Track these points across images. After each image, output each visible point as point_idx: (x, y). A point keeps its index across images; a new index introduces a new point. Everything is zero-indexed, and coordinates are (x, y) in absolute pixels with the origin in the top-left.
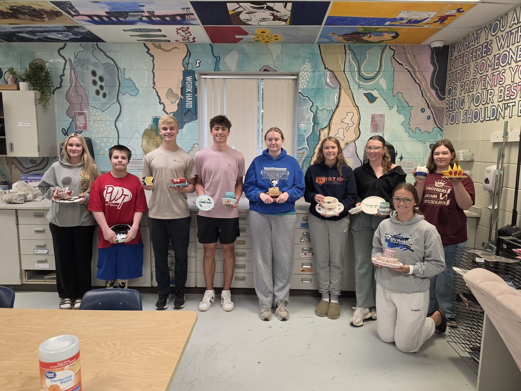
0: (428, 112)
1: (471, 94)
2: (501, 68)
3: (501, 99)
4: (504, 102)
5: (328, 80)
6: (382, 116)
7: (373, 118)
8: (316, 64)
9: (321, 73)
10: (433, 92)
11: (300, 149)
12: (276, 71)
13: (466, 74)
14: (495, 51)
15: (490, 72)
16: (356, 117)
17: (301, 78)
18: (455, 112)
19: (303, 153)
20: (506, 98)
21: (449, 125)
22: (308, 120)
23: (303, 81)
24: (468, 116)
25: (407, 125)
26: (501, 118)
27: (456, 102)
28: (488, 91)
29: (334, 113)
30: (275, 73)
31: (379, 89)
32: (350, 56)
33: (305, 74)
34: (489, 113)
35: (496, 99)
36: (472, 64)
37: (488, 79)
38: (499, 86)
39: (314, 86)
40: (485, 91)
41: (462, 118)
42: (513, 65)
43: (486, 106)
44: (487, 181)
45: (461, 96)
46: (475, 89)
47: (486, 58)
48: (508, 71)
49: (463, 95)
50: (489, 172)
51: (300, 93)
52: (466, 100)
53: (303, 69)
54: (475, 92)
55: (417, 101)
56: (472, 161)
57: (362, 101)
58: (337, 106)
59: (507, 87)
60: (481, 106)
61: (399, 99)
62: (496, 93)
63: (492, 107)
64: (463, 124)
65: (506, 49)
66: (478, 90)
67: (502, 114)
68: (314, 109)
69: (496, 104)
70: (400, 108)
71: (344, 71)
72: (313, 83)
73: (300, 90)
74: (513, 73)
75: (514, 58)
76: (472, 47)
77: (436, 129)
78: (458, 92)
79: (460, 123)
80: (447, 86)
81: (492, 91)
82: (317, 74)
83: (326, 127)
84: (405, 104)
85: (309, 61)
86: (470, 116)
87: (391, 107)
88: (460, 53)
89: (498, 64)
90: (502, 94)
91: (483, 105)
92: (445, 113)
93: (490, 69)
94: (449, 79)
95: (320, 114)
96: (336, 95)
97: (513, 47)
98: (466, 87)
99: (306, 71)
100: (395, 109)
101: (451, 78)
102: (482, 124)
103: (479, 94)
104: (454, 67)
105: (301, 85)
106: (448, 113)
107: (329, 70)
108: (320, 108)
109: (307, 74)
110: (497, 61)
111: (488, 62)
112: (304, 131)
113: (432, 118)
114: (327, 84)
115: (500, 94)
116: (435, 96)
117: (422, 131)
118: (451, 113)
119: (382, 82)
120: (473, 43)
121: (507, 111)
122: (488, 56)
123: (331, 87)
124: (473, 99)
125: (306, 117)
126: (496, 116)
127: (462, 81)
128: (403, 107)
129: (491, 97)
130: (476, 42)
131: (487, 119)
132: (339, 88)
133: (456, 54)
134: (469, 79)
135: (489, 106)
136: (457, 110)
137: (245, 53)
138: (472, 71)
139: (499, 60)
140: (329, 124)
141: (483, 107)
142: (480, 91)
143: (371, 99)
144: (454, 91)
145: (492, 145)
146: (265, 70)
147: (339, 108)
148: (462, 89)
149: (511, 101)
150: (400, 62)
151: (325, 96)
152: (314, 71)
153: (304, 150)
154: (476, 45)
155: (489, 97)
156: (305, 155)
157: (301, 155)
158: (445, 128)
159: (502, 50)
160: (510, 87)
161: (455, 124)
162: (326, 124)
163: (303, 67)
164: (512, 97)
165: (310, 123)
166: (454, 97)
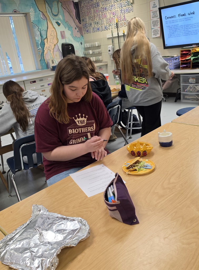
0: (77, 29)
1: (94, 21)
2: (105, 12)
3: (107, 23)
4: (108, 24)
5: (42, 16)
6: (64, 32)
7: (61, 32)
8: (35, 9)
9: (38, 13)
10: (77, 20)
11: (38, 49)
12: (20, 12)
13: (90, 13)
14: (101, 6)
15: (101, 13)
16: (55, 33)
17: (31, 15)
18: (88, 28)
19: (40, 51)
20: (109, 23)
21: (86, 34)
22: (38, 35)
23: (32, 17)
24: (95, 30)
25: (72, 34)
26: (108, 29)
27: (87, 25)
28: (101, 20)
29: (47, 31)
30: (19, 13)
31: (60, 20)
32: (47, 5)
33: (32, 13)
34: (104, 28)
35: (105, 23)
36: (92, 10)
37: (100, 16)
38: (105, 18)
39: (37, 19)
40: (100, 20)
41: (92, 30)
42: (109, 11)
43: (102, 25)
44: (109, 51)
45: (89, 22)
46: (95, 19)
47: (98, 8)
48: (107, 13)
49: (90, 21)
50: (109, 47)
51: (32, 22)
52: (92, 23)
53: (31, 11)
54: (96, 20)
55: (73, 25)
56: (100, 46)
57: (56, 25)
58: (48, 28)
59: (109, 19)
60: (99, 26)
61: (67, 24)
62: (105, 21)
63: (104, 26)
64: (93, 33)
65: (105, 5)
66: (97, 20)
67: (109, 28)
68: (39, 30)
69: (105, 24)
70: (69, 28)
71: (46, 12)
72: (36, 17)
73: (32, 21)
74: (110, 14)
75: (109, 9)
76: (90, 3)
77: (81, 36)
78: (88, 20)
79: (92, 33)
80: (81, 18)
81: (103, 20)
82: (37, 13)
83: (46, 38)
84: (70, 26)
85: (32, 7)
86: (96, 29)
87: (66, 28)
88: (85, 5)
89: (103, 11)
90: (107, 21)
91: (101, 25)
92: (83, 29)
93: (100, 12)
94: (82, 15)
95: (42, 32)
96: (46, 23)
97: (108, 5)
98: (91, 19)
99: (32, 12)
100: (67, 28)
101: (83, 15)
102: (101, 32)
103: (98, 21)
104: (83, 10)
105: (31, 19)
106: (84, 29)
107: (41, 12)
108: (42, 29)
109: (33, 13)
110: (103, 10)
111: (99, 10)
112: (38, 40)
113: (79, 32)
114: (41, 18)
115: (106, 21)
116: (78, 22)
117: (77, 37)
118: (86, 29)
119: (60, 16)
120: (91, 2)
121: (110, 27)
122: (98, 7)
123: (43, 19)
124: (95, 23)
125: (37, 34)
126: (106, 28)
127: (88, 16)
128: (69, 27)
129: (103, 22)
130: (92, 1)
131: (103, 30)
132: (46, 20)
133: (82, 5)
134: (92, 15)
135: (103, 25)
136: (89, 28)
137: (4, 3)
138: (93, 13)
139: (103, 9)
140: (47, 36)
141: (101, 26)
142: (98, 20)
143: (59, 24)
144: (85, 20)
145: (107, 39)
146: (15, 12)
147: (48, 29)
148: (89, 19)
149: (111, 23)
150: (65, 8)
151: (42, 24)
152: (35, 12)
153: (40, 50)
154: (92, 3)
155: (102, 22)
156: (41, 52)
157: (39, 52)
158: (84, 35)
159: (104, 6)
160: (110, 19)
161: (89, 33)
162: (45, 37)
163: (30, 10)
164: (111, 22)
165: (39, 37)
166: (86, 22)
